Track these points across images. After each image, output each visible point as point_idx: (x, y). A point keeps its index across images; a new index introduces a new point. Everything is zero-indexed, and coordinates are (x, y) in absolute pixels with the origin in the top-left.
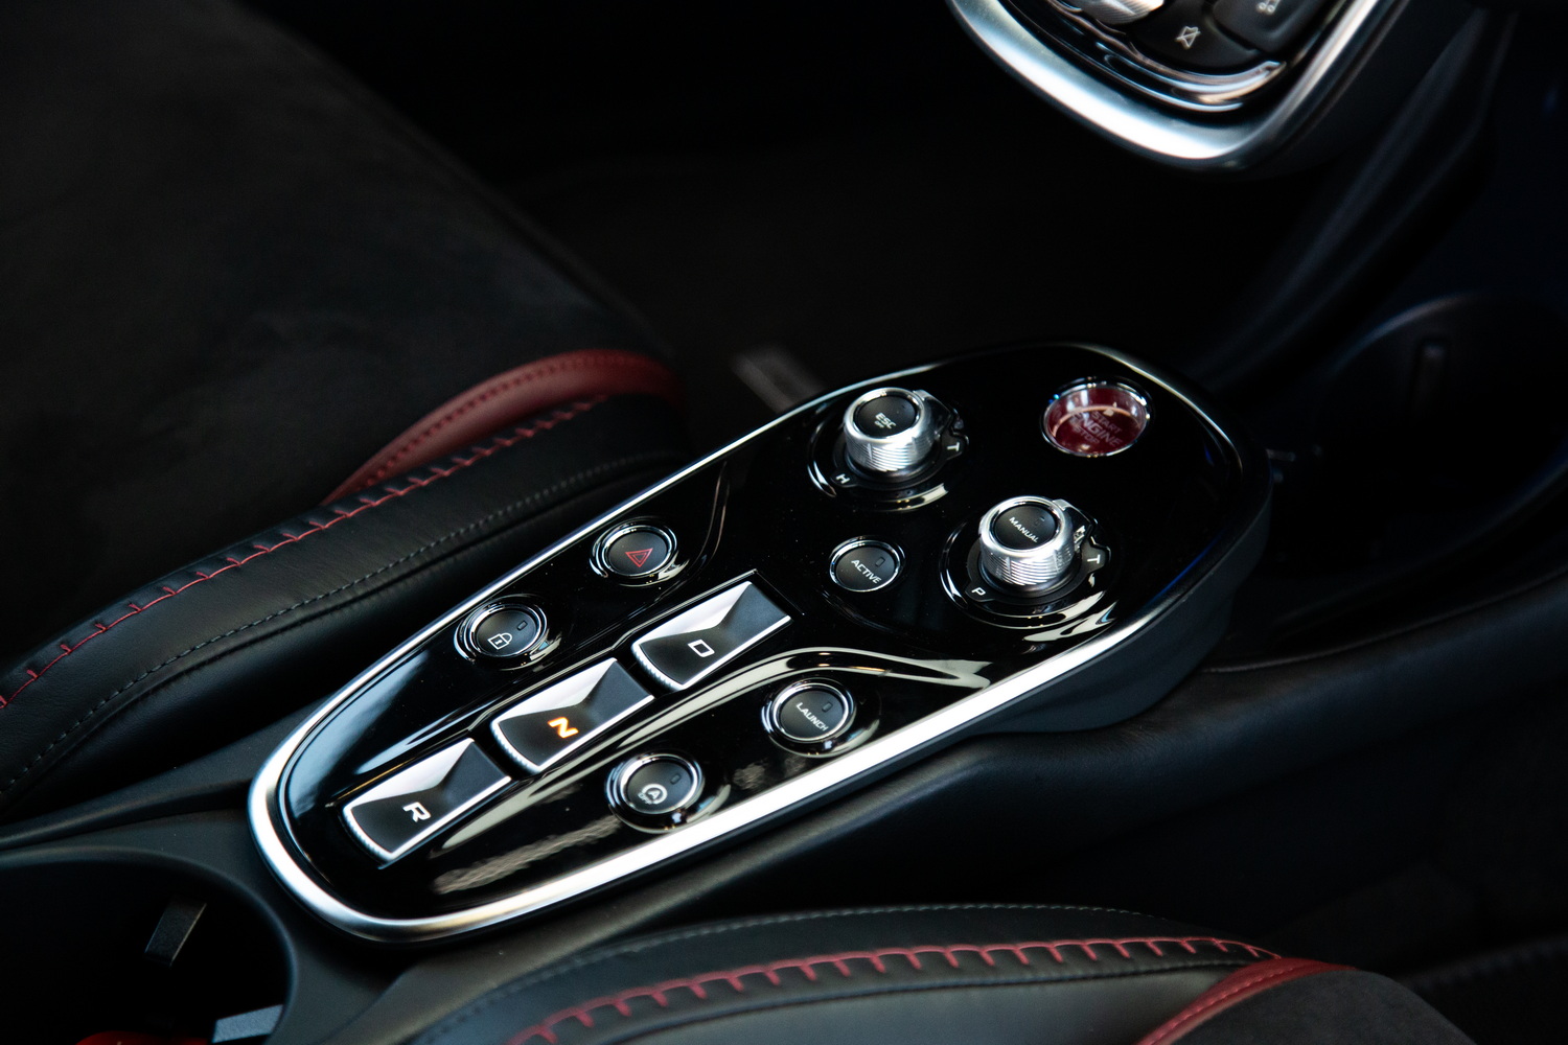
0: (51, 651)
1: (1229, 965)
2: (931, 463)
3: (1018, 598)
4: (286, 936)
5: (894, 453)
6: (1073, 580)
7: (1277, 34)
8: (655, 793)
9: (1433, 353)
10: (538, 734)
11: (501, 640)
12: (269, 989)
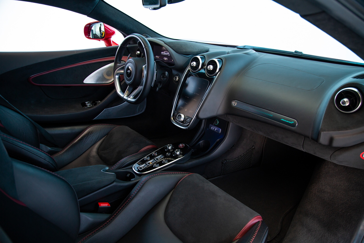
0: (121, 160)
1: (188, 173)
2: (172, 148)
3: (177, 155)
4: (135, 175)
5: (170, 148)
6: (180, 154)
7: (189, 122)
8: (156, 166)
9: (202, 144)
10: (149, 163)
11: (147, 159)
12: (134, 177)
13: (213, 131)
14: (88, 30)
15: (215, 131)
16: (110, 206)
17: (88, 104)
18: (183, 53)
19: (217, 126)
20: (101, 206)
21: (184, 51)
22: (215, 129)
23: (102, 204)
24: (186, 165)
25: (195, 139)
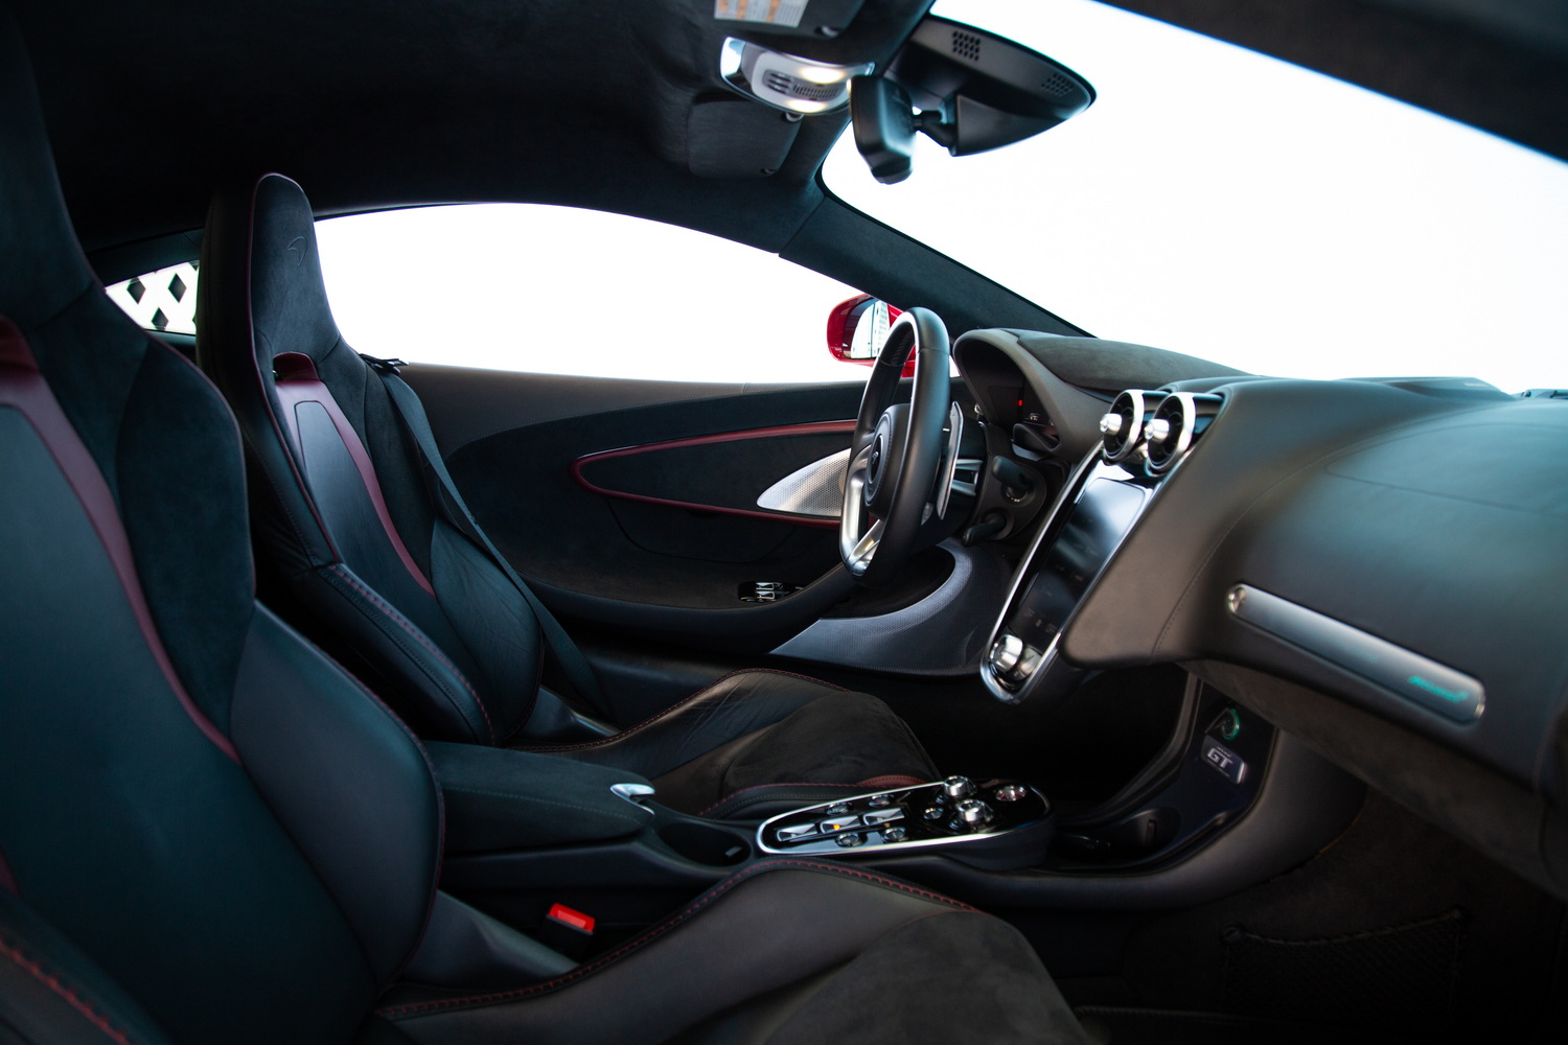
3: (968, 825)
5: (954, 790)
6: (981, 822)
9: (1152, 825)
11: (834, 810)
13: (1211, 770)
14: (841, 329)
15: (1219, 773)
16: (590, 932)
17: (764, 590)
18: (1093, 386)
19: (1229, 745)
20: (556, 915)
21: (1101, 374)
22: (1221, 759)
23: (563, 911)
24: (999, 880)
25: (1124, 797)
